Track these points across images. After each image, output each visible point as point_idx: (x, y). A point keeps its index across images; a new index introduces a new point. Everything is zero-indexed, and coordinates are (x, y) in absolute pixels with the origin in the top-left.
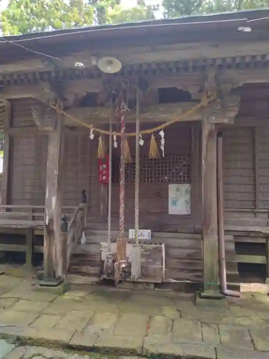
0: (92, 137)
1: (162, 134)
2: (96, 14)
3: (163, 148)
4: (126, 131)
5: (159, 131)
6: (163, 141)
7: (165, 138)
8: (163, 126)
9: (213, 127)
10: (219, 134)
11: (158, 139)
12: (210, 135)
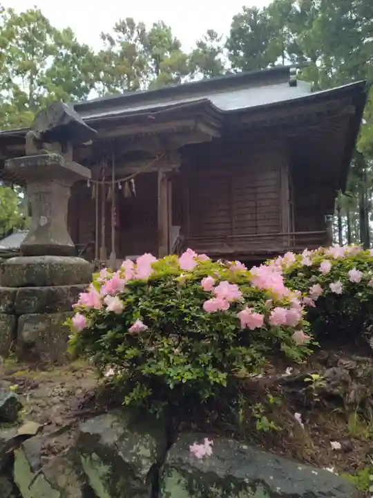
0: (89, 185)
1: (133, 181)
2: (153, 62)
3: (134, 190)
4: (106, 180)
5: (130, 179)
6: (134, 185)
7: (135, 183)
8: (132, 176)
9: (165, 175)
10: (169, 180)
11: (130, 184)
12: (163, 179)
